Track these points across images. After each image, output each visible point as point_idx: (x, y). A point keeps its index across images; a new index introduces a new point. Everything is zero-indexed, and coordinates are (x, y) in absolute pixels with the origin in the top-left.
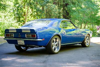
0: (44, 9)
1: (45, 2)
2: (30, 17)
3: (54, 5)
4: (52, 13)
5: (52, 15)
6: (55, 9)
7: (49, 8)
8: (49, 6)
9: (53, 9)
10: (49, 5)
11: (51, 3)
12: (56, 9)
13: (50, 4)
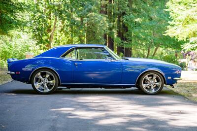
0: (84, 22)
1: (85, 11)
2: (60, 35)
3: (100, 15)
4: (97, 29)
5: (98, 32)
6: (102, 22)
7: (92, 20)
8: (92, 18)
9: (99, 21)
10: (91, 16)
11: (95, 12)
12: (104, 23)
13: (93, 13)
